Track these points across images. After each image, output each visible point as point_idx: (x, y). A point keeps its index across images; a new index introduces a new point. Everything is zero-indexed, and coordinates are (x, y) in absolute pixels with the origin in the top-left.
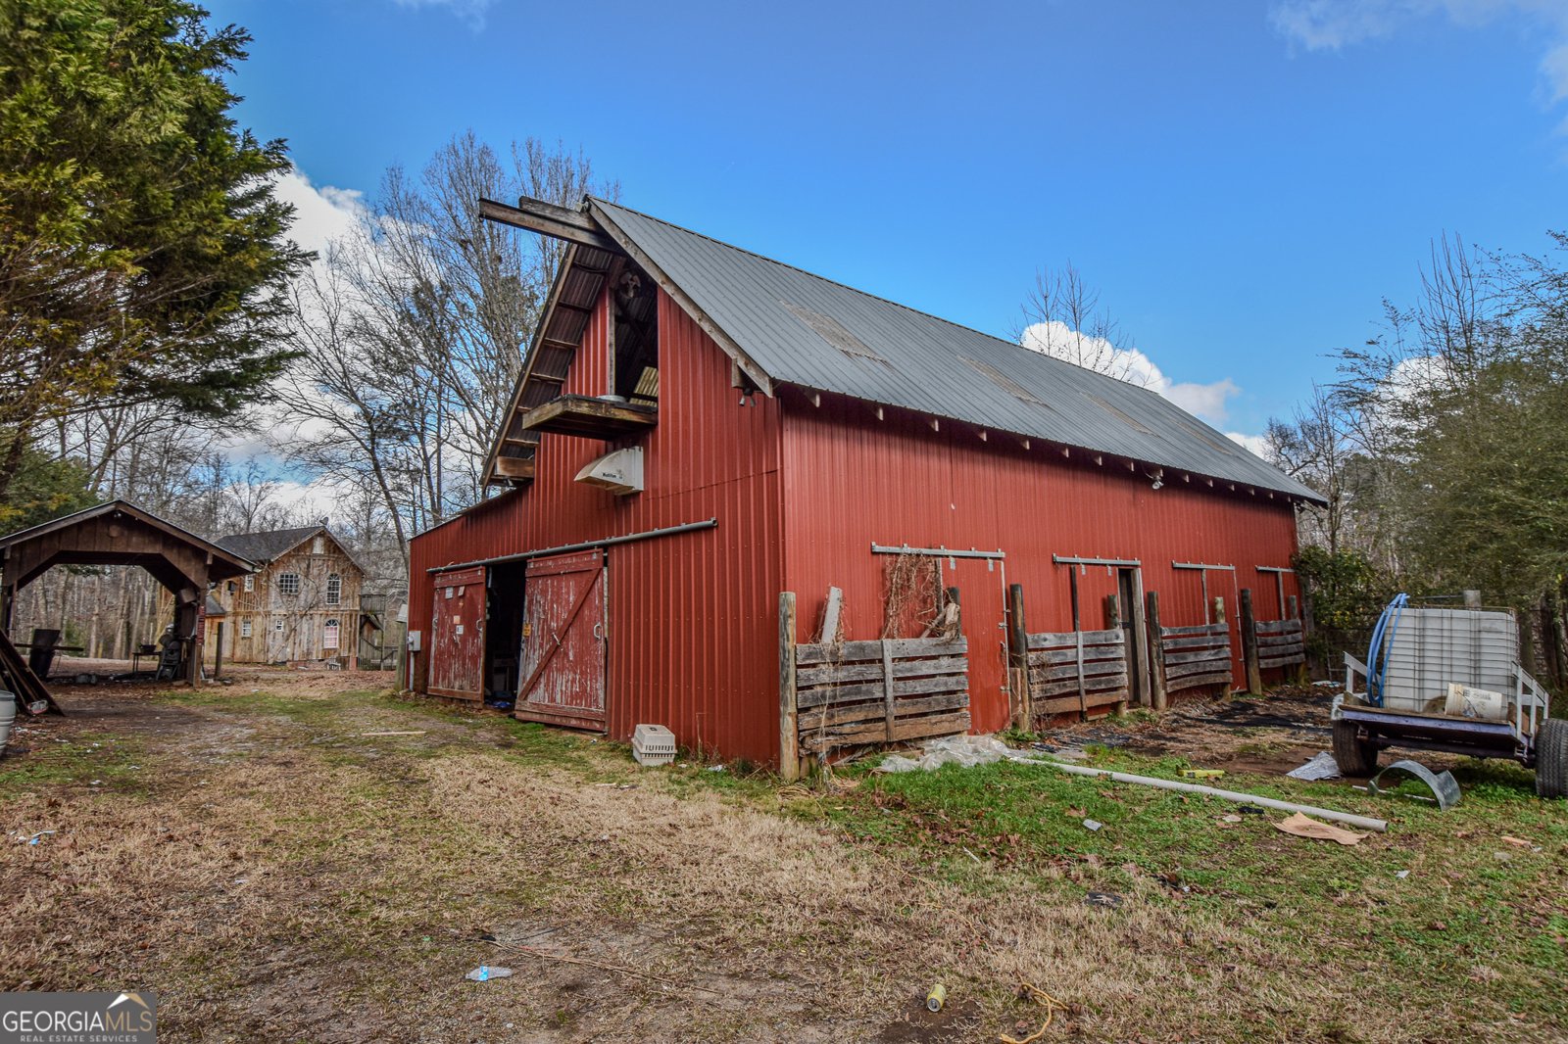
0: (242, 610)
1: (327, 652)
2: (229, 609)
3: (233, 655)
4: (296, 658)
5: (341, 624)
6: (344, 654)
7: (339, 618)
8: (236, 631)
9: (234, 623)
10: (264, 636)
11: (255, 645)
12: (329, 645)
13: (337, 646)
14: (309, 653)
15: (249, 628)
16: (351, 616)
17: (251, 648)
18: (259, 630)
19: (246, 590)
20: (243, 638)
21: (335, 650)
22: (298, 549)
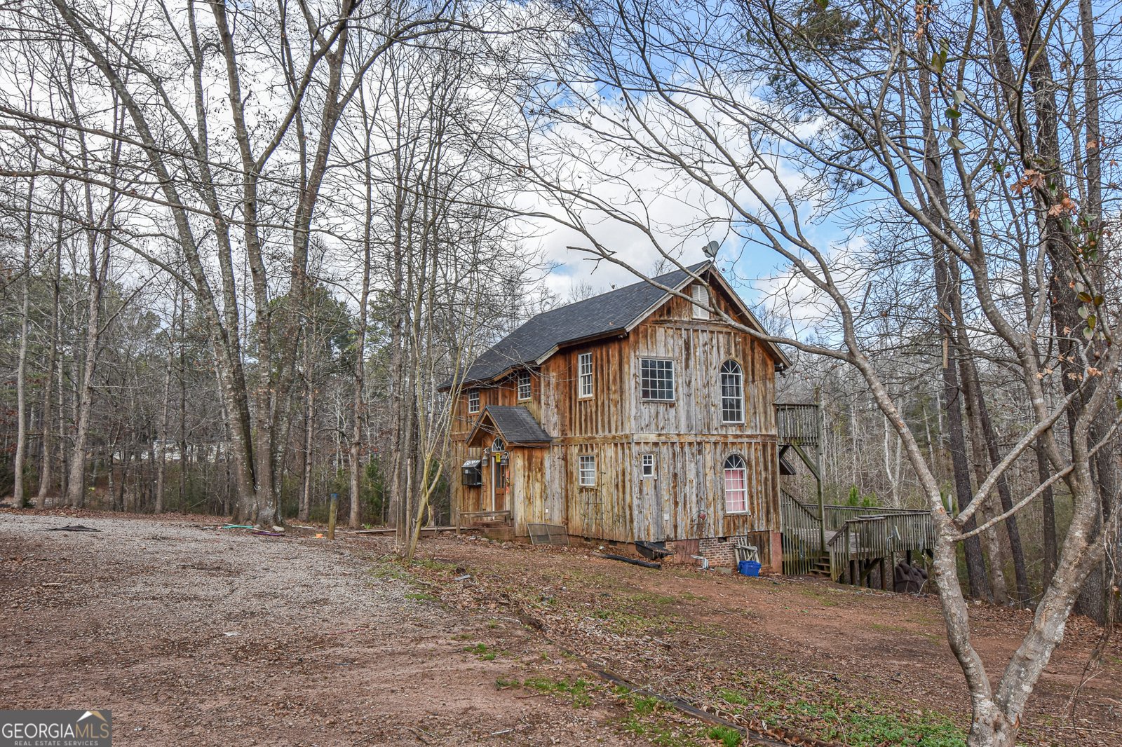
0: (576, 435)
1: (733, 521)
2: (555, 433)
3: (567, 520)
4: (682, 534)
5: (749, 464)
6: (761, 527)
7: (745, 452)
8: (568, 476)
9: (565, 459)
10: (621, 485)
11: (606, 506)
12: (736, 505)
13: (747, 510)
14: (701, 522)
15: (591, 469)
16: (765, 446)
17: (598, 510)
18: (609, 476)
19: (581, 395)
20: (581, 490)
21: (744, 518)
22: (667, 309)
